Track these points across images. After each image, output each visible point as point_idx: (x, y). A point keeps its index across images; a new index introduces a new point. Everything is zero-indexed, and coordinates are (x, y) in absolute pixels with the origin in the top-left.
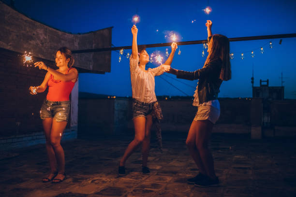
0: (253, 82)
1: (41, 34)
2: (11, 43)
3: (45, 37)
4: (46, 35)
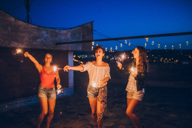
1: (44, 34)
2: (25, 44)
3: (47, 36)
4: (47, 34)
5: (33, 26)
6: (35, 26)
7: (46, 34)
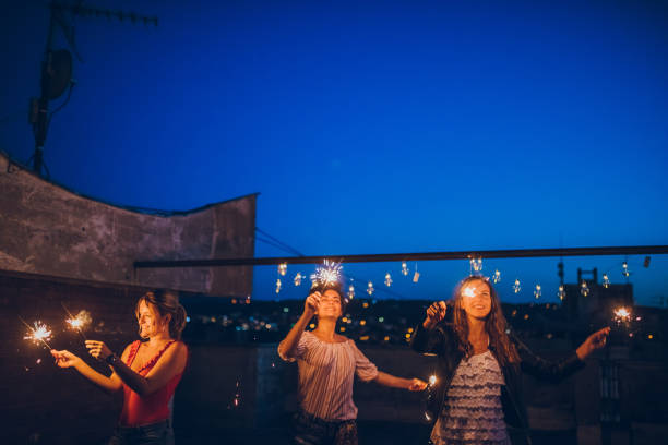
0: (561, 274)
1: (100, 227)
2: (32, 257)
3: (109, 233)
4: (110, 227)
5: (66, 195)
6: (73, 197)
7: (105, 229)
